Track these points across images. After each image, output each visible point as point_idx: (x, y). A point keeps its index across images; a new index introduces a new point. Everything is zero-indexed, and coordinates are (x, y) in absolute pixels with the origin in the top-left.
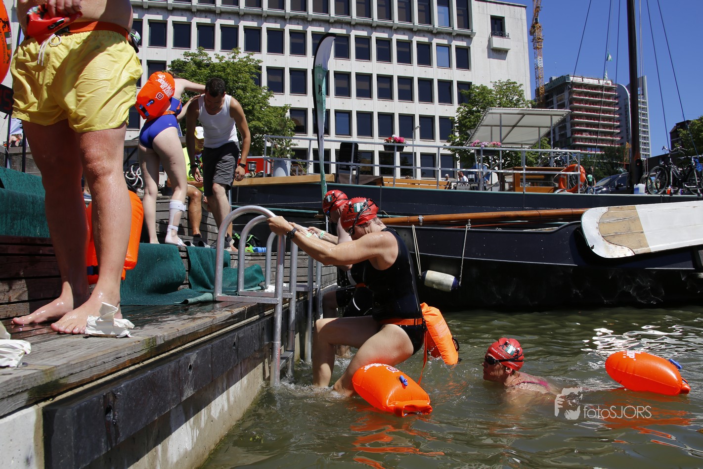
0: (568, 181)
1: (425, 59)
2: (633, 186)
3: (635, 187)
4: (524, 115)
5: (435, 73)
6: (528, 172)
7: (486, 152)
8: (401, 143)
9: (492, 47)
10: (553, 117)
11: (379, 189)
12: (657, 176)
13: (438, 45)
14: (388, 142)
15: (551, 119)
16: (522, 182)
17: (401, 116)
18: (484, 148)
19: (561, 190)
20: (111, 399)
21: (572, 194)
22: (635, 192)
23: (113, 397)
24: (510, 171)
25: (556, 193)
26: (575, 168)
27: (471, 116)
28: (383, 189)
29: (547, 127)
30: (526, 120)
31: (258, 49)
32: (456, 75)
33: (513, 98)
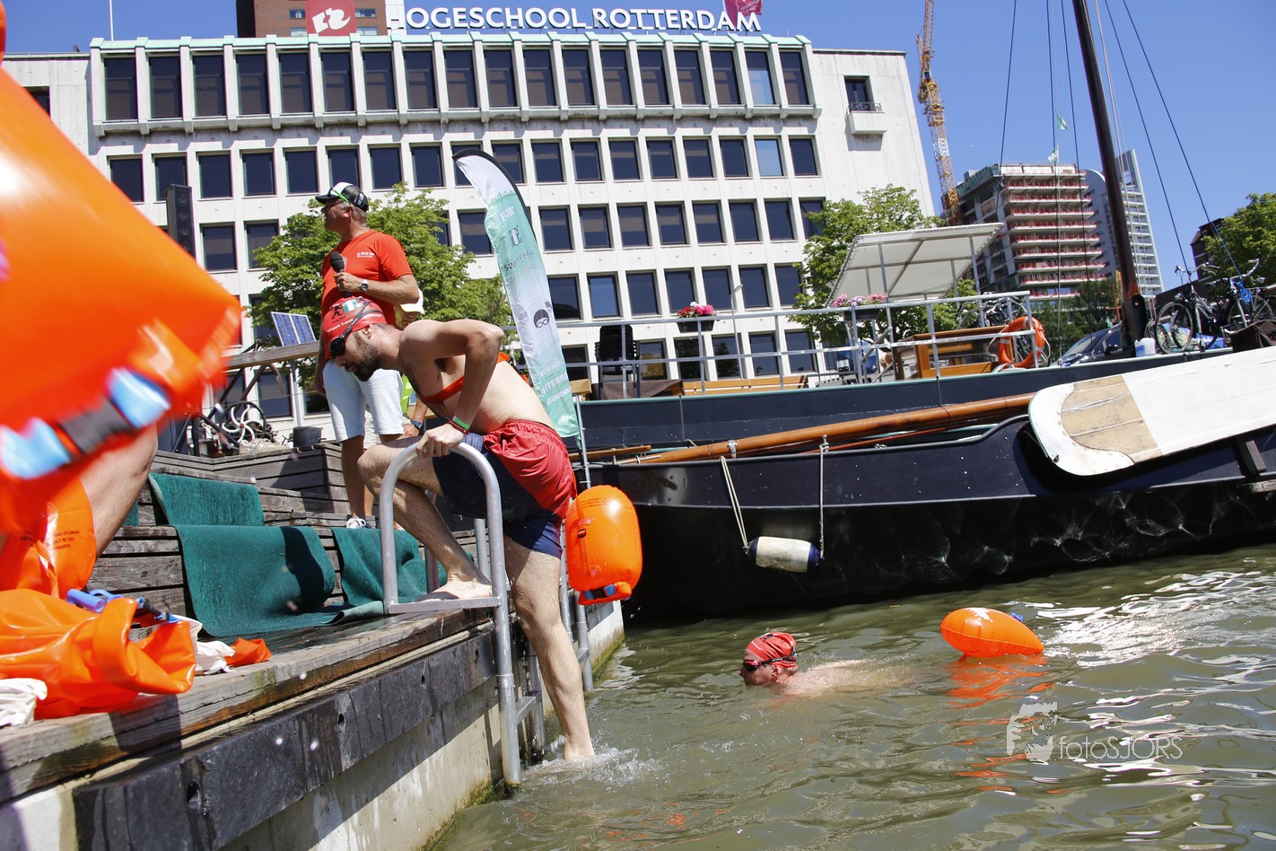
0: (1016, 349)
1: (737, 165)
2: (1133, 343)
3: (1136, 346)
4: (921, 241)
5: (758, 188)
6: (940, 341)
7: (861, 314)
8: (707, 315)
9: (853, 132)
10: (974, 238)
11: (677, 401)
12: (1172, 320)
13: (757, 139)
14: (685, 317)
15: (971, 242)
16: (933, 360)
17: (706, 271)
18: (858, 308)
19: (1004, 365)
20: (196, 770)
21: (1024, 370)
22: (1137, 354)
23: (199, 767)
24: (909, 343)
25: (996, 372)
26: (1025, 323)
27: (830, 257)
28: (684, 401)
29: (967, 258)
30: (927, 250)
31: (439, 181)
32: (795, 188)
33: (901, 216)
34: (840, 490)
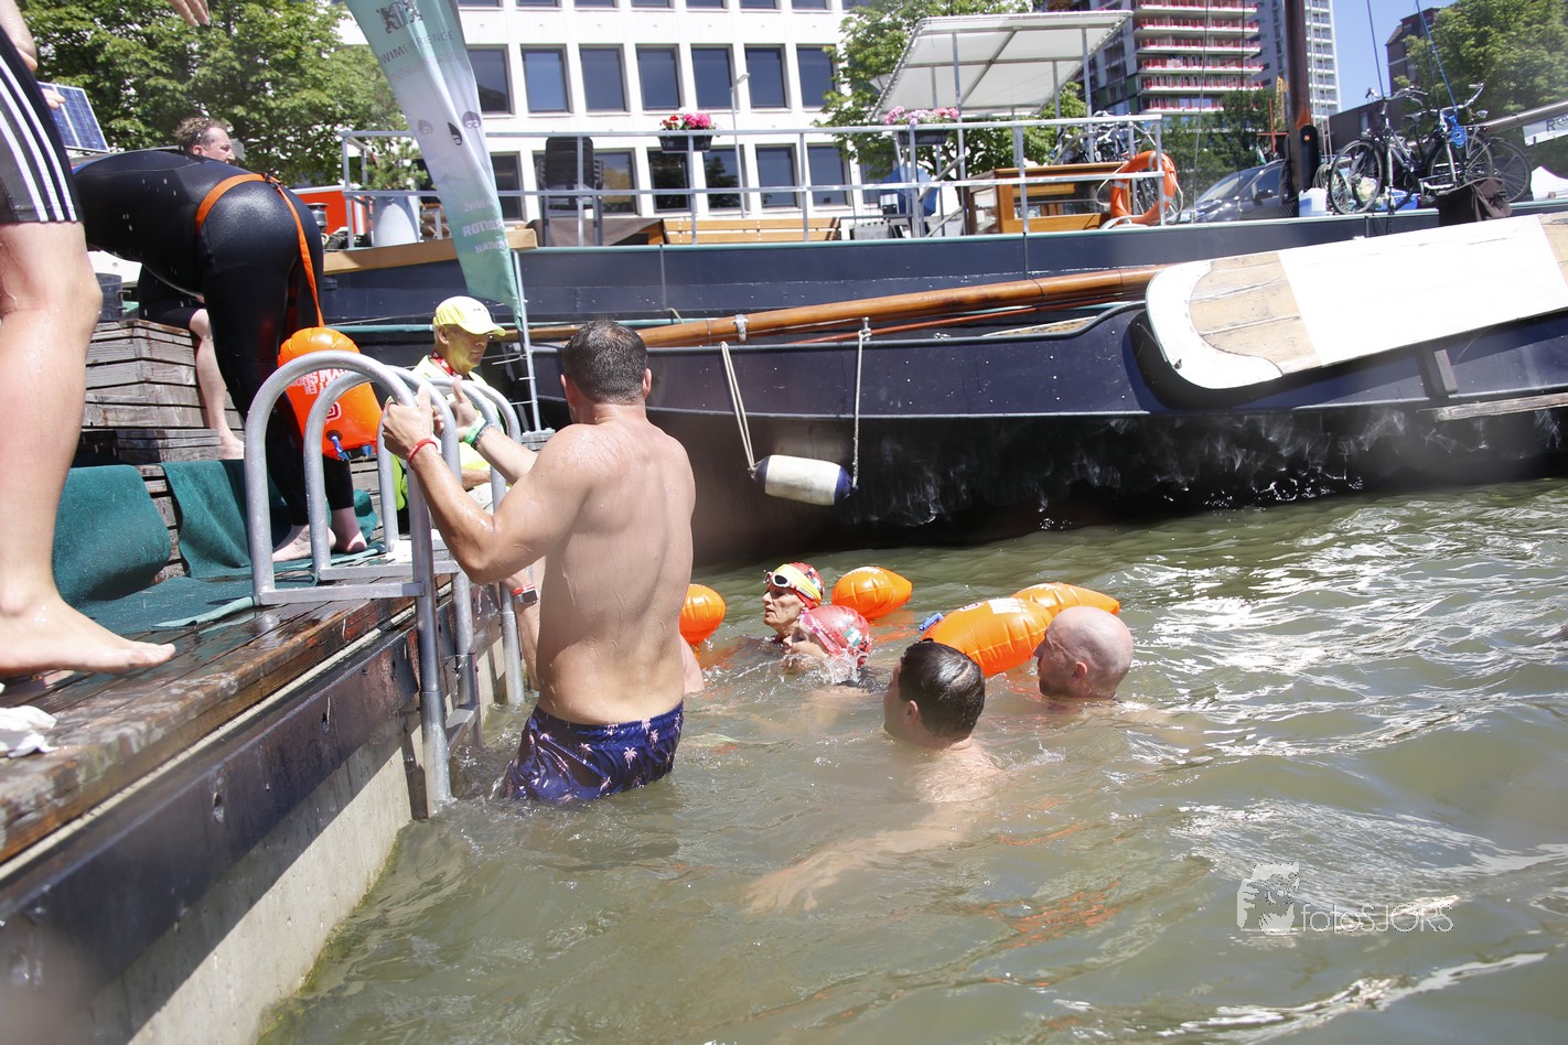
0: (1135, 195)
2: (1297, 195)
3: (1300, 199)
4: (1013, 31)
6: (1032, 180)
7: (919, 134)
8: (702, 128)
10: (1089, 31)
11: (657, 252)
12: (1354, 166)
14: (670, 129)
15: (1084, 36)
16: (1020, 206)
17: (696, 49)
18: (918, 127)
21: (1144, 228)
22: (1302, 210)
24: (986, 182)
25: (1106, 228)
26: (1151, 161)
27: (878, 39)
28: (666, 252)
29: (1074, 58)
30: (1021, 44)
34: (883, 394)
